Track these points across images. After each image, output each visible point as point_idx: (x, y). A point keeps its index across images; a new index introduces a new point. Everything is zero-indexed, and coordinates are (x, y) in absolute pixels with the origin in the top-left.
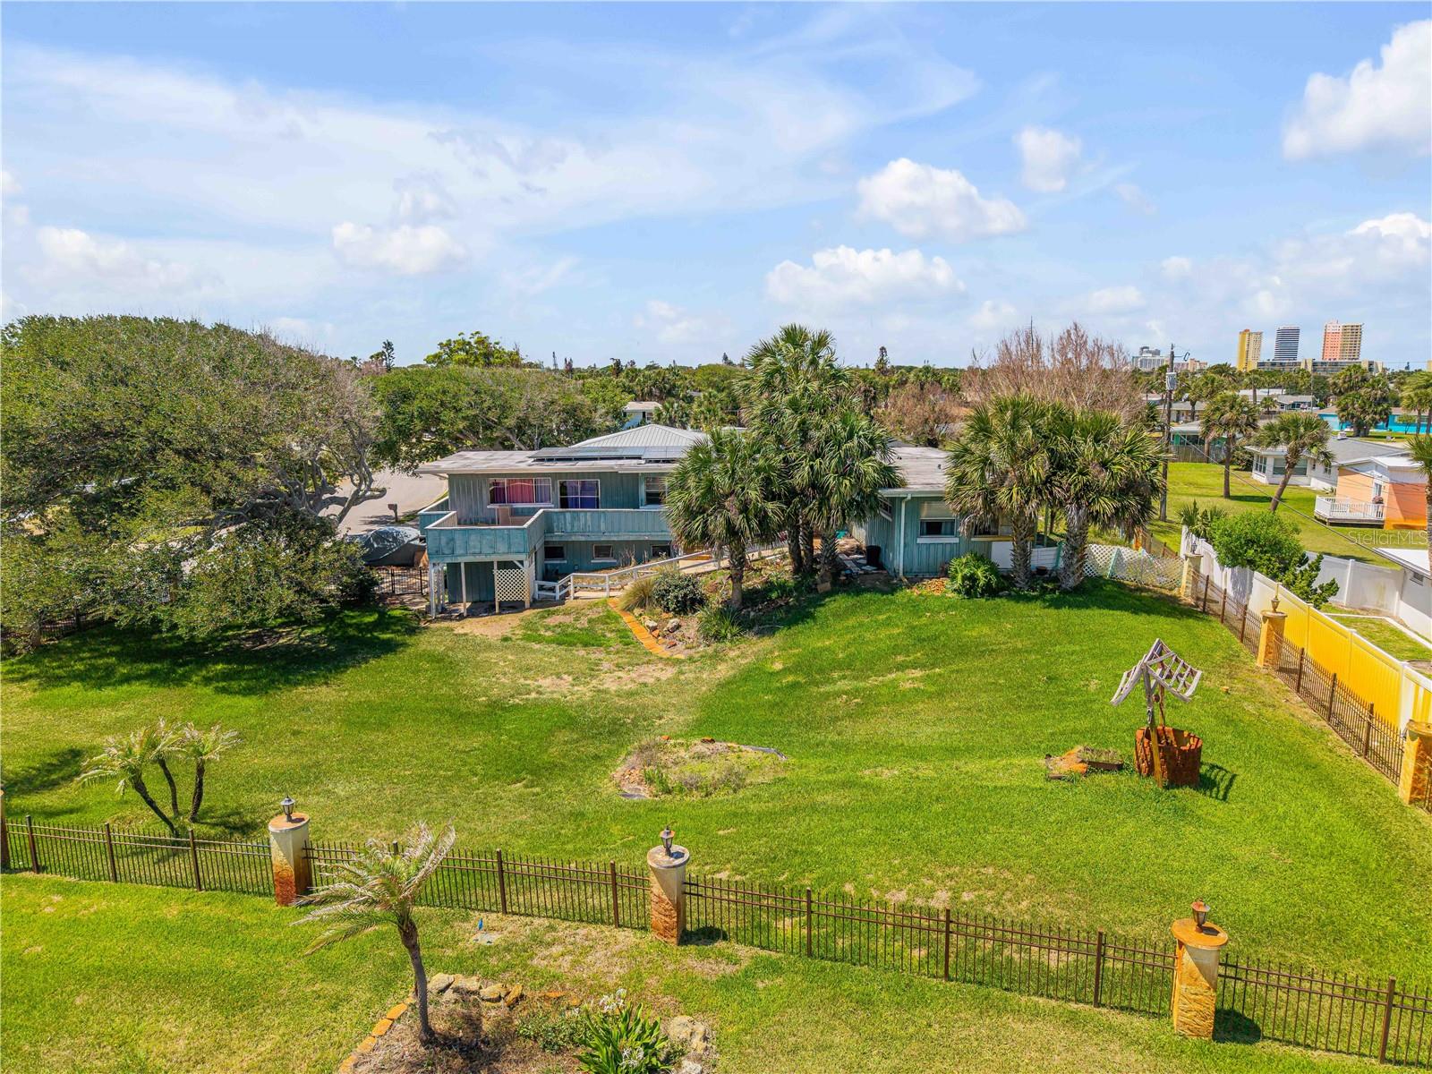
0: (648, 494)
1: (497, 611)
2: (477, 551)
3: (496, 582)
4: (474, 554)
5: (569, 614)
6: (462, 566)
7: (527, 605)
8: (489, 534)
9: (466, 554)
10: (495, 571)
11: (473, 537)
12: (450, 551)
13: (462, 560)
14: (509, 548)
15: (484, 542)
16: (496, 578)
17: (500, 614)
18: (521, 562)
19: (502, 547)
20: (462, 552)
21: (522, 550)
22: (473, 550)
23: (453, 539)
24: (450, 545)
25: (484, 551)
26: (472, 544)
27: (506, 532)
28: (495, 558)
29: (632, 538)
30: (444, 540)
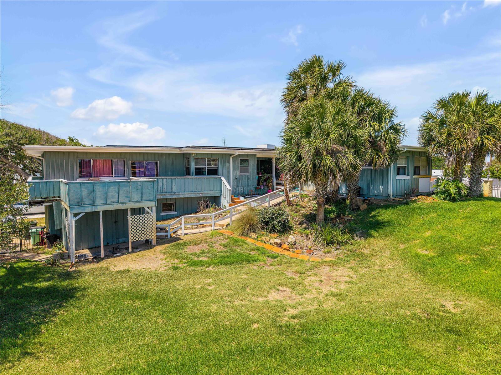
0: (196, 169)
1: (130, 250)
2: (115, 200)
3: (130, 225)
4: (113, 203)
5: (199, 244)
6: (101, 214)
7: (154, 242)
8: (125, 186)
9: (105, 204)
10: (129, 217)
11: (112, 189)
12: (91, 202)
13: (100, 209)
14: (141, 197)
15: (121, 192)
16: (130, 222)
17: (132, 252)
18: (151, 208)
19: (135, 196)
20: (102, 202)
21: (152, 198)
22: (112, 200)
23: (93, 191)
24: (91, 196)
25: (121, 200)
26: (110, 194)
27: (139, 184)
28: (129, 206)
29: (192, 196)
30: (85, 192)
